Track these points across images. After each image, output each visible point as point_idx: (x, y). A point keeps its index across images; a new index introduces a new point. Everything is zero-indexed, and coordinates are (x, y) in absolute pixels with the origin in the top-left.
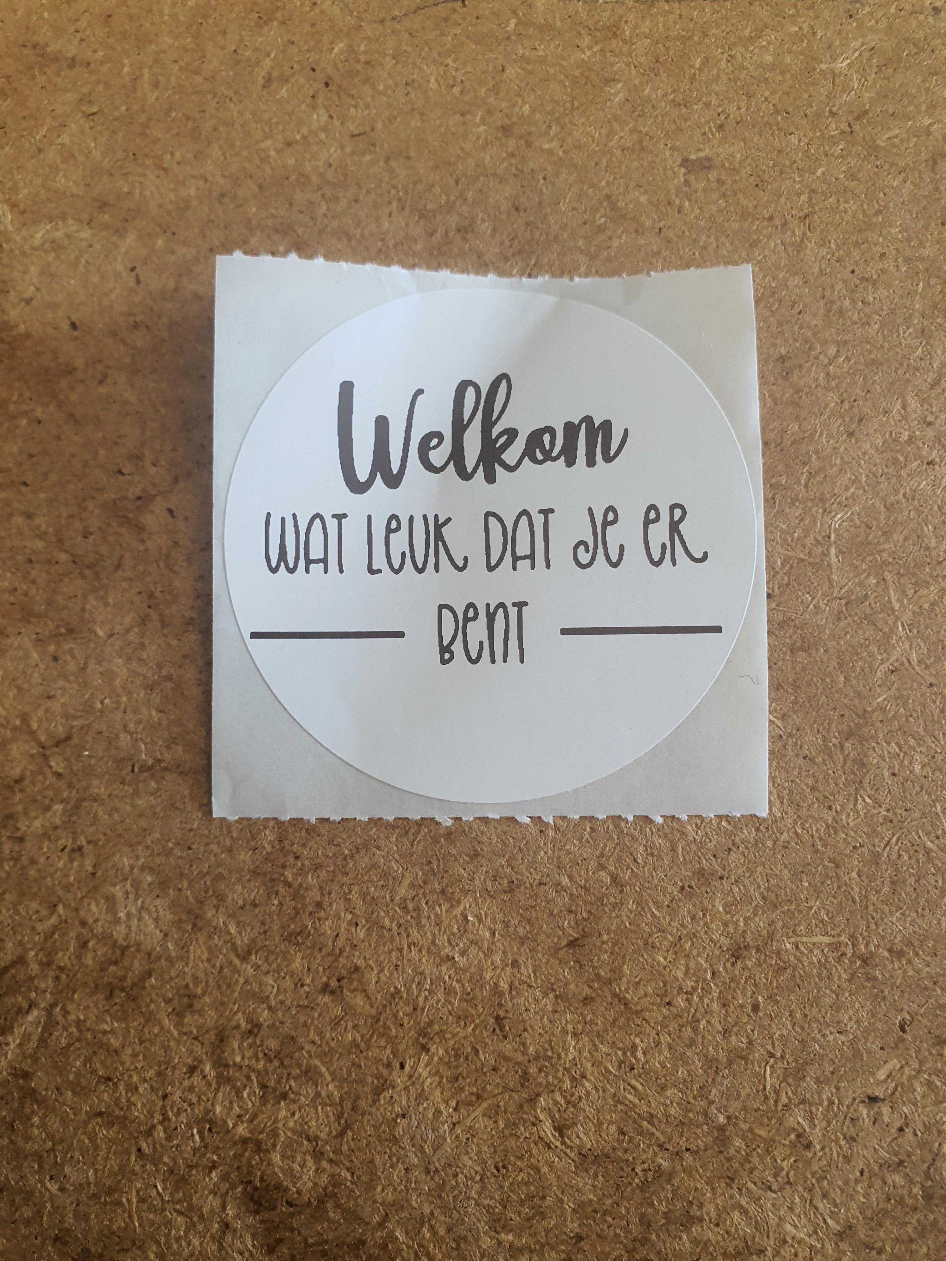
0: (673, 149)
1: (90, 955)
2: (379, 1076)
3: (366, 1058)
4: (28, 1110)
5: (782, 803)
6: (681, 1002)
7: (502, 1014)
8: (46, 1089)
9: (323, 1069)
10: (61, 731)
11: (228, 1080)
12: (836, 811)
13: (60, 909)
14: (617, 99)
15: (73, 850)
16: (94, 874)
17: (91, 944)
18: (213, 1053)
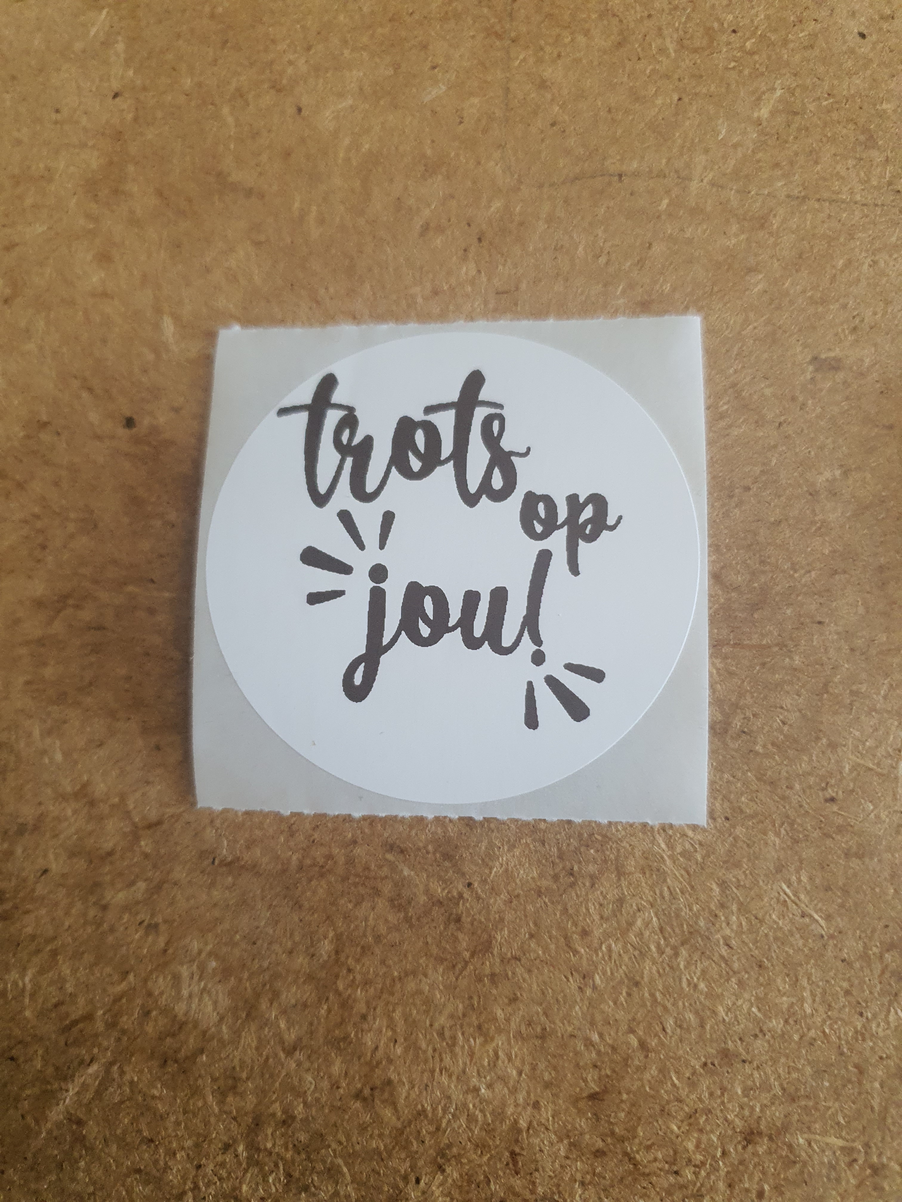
0: (805, 346)
1: (151, 1024)
2: (395, 1187)
3: (386, 1167)
4: (76, 1154)
5: (814, 1001)
6: (688, 1174)
7: (517, 1150)
8: (95, 1138)
9: (345, 1170)
10: (153, 815)
11: (257, 1163)
12: (867, 1018)
13: (131, 977)
14: (756, 290)
15: (149, 925)
16: (165, 951)
17: (154, 1013)
18: (248, 1136)
